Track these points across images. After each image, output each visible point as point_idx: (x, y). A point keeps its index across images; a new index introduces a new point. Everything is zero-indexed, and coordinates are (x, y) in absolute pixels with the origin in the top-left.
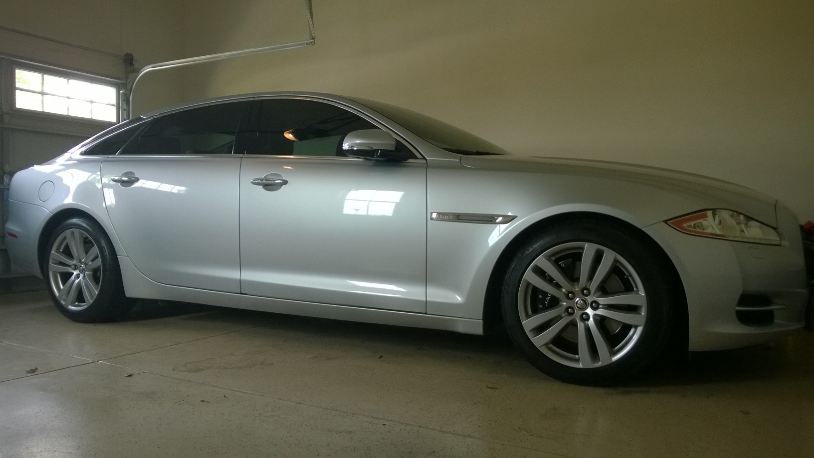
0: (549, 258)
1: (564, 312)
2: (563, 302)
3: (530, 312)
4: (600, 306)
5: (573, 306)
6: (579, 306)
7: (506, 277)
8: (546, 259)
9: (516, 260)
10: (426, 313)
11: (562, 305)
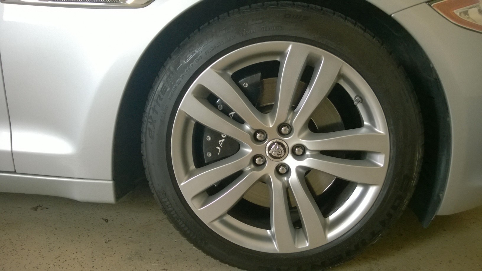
0: (223, 71)
1: (249, 165)
2: (246, 147)
3: (193, 167)
4: (308, 153)
5: (263, 154)
6: (273, 154)
7: (148, 108)
8: (219, 74)
9: (165, 78)
10: (15, 172)
11: (244, 153)
